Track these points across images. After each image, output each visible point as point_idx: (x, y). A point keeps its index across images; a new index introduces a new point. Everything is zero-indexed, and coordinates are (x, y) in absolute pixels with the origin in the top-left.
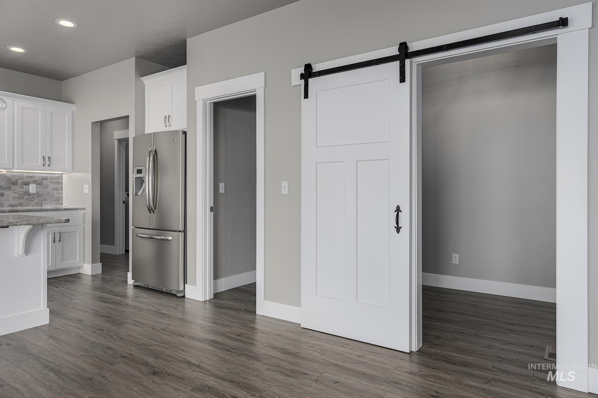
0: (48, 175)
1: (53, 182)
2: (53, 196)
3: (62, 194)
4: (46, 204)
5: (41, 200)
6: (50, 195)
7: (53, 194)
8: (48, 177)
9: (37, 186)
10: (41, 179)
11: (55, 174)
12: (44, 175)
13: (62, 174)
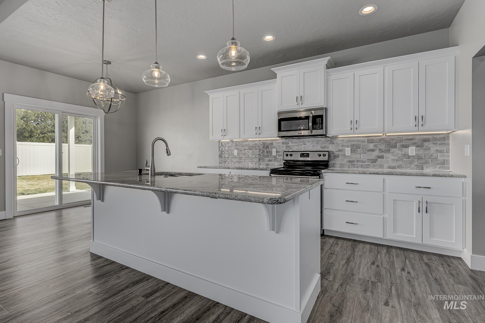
0: (431, 137)
1: (436, 143)
2: (436, 159)
3: (448, 156)
4: (427, 167)
5: (421, 163)
6: (432, 157)
7: (437, 157)
8: (430, 139)
9: (417, 148)
10: (421, 140)
11: (439, 134)
12: (424, 137)
13: (449, 133)
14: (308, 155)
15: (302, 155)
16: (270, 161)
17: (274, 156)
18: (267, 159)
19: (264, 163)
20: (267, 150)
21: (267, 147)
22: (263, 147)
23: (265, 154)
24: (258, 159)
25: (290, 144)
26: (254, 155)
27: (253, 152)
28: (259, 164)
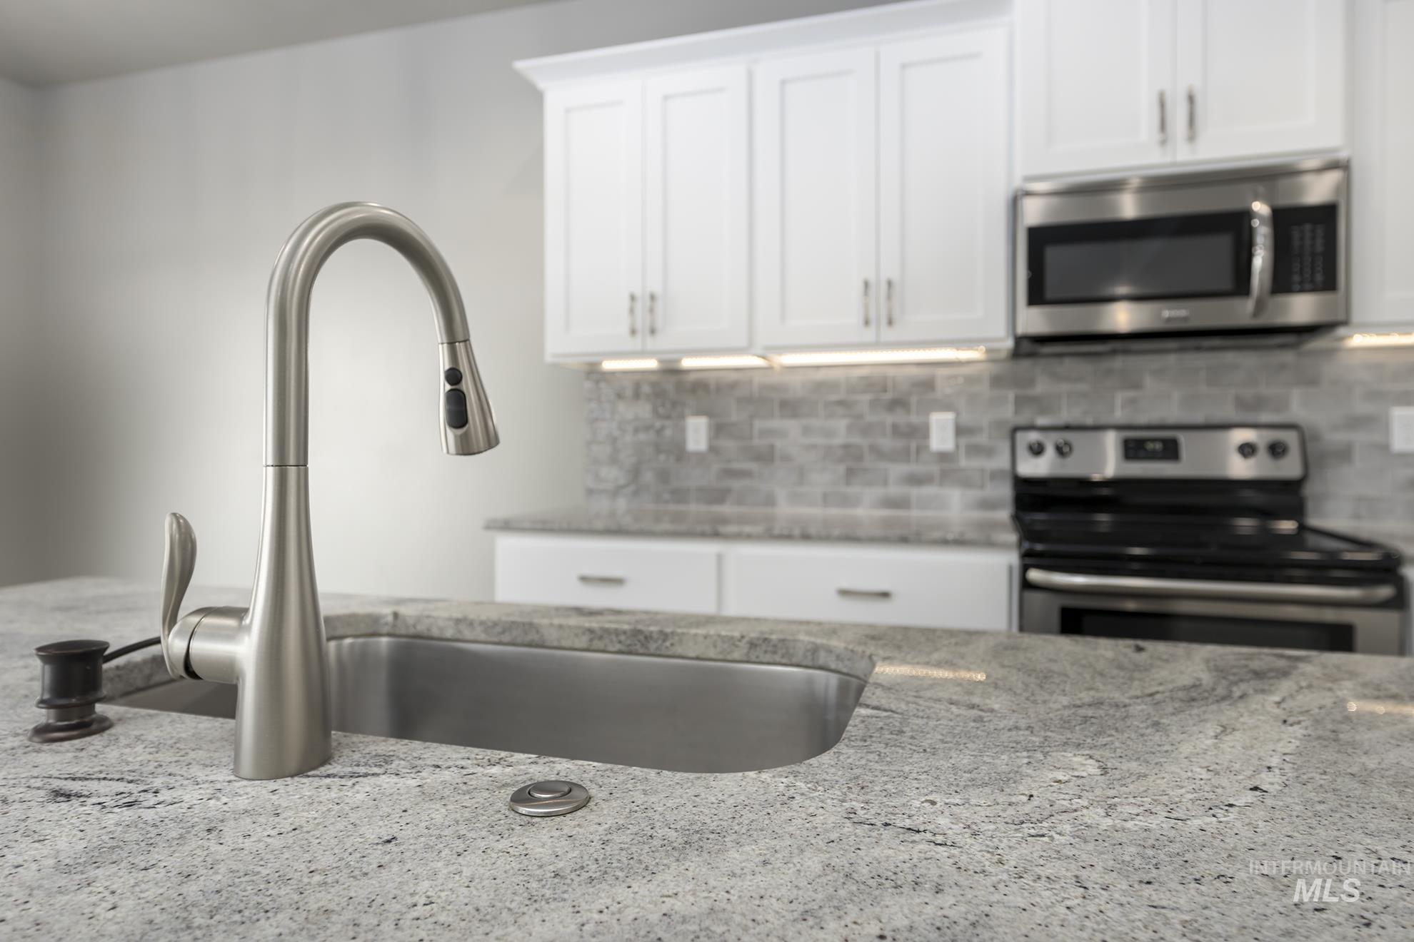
14: (1170, 451)
15: (1133, 450)
16: (915, 480)
17: (943, 457)
18: (897, 470)
19: (877, 492)
20: (899, 417)
21: (898, 403)
22: (874, 404)
23: (887, 443)
24: (841, 469)
25: (1042, 386)
26: (814, 447)
27: (806, 431)
28: (845, 501)
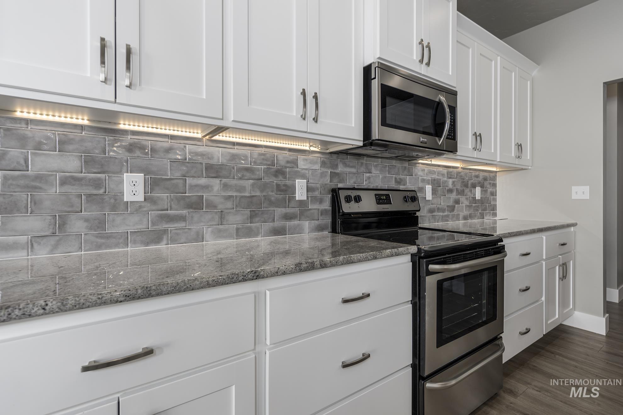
0: (488, 175)
1: (491, 183)
4: (486, 215)
5: (483, 210)
6: (488, 201)
7: (491, 201)
8: (488, 178)
9: (481, 189)
10: (483, 179)
11: (492, 172)
12: (485, 174)
13: (496, 172)
15: (379, 199)
16: (288, 217)
17: (301, 202)
18: (279, 211)
19: (269, 226)
20: (279, 180)
21: (280, 172)
22: (266, 171)
23: (274, 195)
24: (247, 212)
25: (341, 169)
26: (230, 197)
27: (226, 186)
28: (250, 233)
